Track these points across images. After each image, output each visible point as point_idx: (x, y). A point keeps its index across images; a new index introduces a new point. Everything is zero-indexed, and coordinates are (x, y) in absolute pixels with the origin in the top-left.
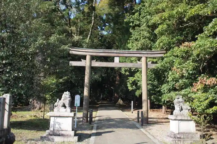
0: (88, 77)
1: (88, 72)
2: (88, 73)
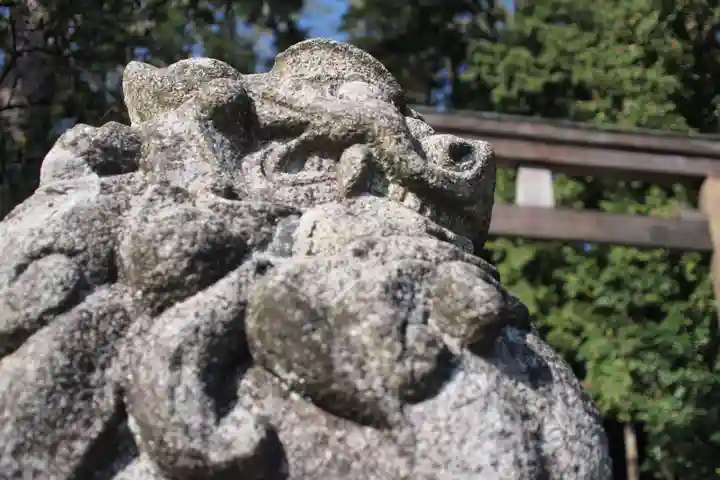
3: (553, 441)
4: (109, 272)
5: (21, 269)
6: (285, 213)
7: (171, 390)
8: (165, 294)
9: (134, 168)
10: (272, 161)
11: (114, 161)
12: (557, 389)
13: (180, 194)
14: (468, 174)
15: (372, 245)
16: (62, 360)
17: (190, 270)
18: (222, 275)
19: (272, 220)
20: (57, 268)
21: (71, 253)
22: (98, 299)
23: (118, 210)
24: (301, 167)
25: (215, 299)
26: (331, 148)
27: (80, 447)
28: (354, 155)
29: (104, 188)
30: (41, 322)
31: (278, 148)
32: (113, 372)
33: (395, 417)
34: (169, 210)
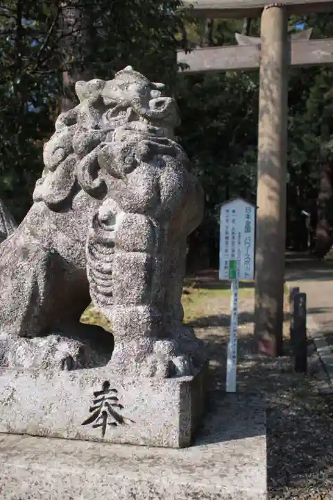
0: (276, 119)
1: (276, 95)
2: (273, 101)
3: (162, 180)
4: (72, 151)
5: (54, 153)
6: (109, 131)
7: (83, 175)
8: (82, 155)
9: (75, 123)
10: (110, 114)
11: (71, 122)
12: (167, 168)
13: (85, 129)
14: (162, 110)
15: (125, 138)
16: (64, 171)
17: (86, 149)
18: (93, 149)
19: (106, 133)
20: (60, 151)
21: (63, 148)
22: (69, 158)
23: (72, 136)
24: (117, 115)
25: (91, 155)
26: (124, 108)
27: (70, 188)
28: (129, 110)
29: (69, 130)
30: (59, 164)
31: (111, 110)
32: (74, 173)
33: (124, 176)
34: (83, 134)
